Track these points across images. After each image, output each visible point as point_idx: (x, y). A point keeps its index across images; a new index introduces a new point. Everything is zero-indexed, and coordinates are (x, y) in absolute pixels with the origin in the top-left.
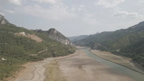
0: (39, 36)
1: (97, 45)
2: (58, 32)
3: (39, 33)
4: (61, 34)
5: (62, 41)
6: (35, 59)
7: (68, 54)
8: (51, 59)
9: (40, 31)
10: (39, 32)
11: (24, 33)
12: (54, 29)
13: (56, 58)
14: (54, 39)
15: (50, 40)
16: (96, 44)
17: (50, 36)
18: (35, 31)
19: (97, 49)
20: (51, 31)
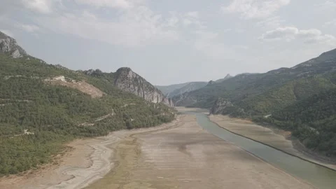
0: (96, 85)
1: (224, 104)
2: (137, 75)
3: (95, 79)
4: (144, 80)
5: (146, 96)
6: (90, 133)
7: (159, 124)
8: (123, 133)
9: (97, 74)
10: (95, 76)
11: (62, 78)
12: (128, 70)
13: (133, 131)
14: (127, 90)
15: (120, 93)
16: (222, 103)
17: (119, 85)
18: (86, 73)
19: (224, 114)
20: (122, 73)
